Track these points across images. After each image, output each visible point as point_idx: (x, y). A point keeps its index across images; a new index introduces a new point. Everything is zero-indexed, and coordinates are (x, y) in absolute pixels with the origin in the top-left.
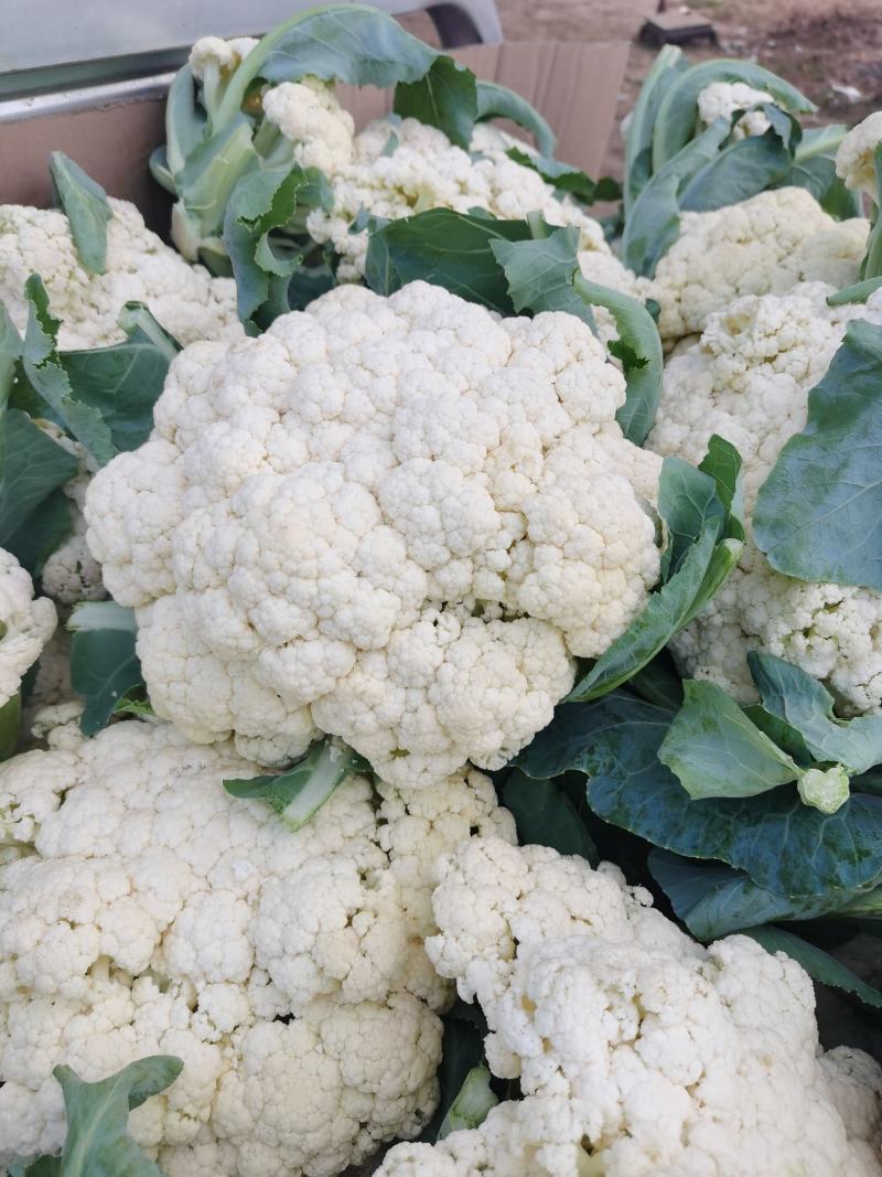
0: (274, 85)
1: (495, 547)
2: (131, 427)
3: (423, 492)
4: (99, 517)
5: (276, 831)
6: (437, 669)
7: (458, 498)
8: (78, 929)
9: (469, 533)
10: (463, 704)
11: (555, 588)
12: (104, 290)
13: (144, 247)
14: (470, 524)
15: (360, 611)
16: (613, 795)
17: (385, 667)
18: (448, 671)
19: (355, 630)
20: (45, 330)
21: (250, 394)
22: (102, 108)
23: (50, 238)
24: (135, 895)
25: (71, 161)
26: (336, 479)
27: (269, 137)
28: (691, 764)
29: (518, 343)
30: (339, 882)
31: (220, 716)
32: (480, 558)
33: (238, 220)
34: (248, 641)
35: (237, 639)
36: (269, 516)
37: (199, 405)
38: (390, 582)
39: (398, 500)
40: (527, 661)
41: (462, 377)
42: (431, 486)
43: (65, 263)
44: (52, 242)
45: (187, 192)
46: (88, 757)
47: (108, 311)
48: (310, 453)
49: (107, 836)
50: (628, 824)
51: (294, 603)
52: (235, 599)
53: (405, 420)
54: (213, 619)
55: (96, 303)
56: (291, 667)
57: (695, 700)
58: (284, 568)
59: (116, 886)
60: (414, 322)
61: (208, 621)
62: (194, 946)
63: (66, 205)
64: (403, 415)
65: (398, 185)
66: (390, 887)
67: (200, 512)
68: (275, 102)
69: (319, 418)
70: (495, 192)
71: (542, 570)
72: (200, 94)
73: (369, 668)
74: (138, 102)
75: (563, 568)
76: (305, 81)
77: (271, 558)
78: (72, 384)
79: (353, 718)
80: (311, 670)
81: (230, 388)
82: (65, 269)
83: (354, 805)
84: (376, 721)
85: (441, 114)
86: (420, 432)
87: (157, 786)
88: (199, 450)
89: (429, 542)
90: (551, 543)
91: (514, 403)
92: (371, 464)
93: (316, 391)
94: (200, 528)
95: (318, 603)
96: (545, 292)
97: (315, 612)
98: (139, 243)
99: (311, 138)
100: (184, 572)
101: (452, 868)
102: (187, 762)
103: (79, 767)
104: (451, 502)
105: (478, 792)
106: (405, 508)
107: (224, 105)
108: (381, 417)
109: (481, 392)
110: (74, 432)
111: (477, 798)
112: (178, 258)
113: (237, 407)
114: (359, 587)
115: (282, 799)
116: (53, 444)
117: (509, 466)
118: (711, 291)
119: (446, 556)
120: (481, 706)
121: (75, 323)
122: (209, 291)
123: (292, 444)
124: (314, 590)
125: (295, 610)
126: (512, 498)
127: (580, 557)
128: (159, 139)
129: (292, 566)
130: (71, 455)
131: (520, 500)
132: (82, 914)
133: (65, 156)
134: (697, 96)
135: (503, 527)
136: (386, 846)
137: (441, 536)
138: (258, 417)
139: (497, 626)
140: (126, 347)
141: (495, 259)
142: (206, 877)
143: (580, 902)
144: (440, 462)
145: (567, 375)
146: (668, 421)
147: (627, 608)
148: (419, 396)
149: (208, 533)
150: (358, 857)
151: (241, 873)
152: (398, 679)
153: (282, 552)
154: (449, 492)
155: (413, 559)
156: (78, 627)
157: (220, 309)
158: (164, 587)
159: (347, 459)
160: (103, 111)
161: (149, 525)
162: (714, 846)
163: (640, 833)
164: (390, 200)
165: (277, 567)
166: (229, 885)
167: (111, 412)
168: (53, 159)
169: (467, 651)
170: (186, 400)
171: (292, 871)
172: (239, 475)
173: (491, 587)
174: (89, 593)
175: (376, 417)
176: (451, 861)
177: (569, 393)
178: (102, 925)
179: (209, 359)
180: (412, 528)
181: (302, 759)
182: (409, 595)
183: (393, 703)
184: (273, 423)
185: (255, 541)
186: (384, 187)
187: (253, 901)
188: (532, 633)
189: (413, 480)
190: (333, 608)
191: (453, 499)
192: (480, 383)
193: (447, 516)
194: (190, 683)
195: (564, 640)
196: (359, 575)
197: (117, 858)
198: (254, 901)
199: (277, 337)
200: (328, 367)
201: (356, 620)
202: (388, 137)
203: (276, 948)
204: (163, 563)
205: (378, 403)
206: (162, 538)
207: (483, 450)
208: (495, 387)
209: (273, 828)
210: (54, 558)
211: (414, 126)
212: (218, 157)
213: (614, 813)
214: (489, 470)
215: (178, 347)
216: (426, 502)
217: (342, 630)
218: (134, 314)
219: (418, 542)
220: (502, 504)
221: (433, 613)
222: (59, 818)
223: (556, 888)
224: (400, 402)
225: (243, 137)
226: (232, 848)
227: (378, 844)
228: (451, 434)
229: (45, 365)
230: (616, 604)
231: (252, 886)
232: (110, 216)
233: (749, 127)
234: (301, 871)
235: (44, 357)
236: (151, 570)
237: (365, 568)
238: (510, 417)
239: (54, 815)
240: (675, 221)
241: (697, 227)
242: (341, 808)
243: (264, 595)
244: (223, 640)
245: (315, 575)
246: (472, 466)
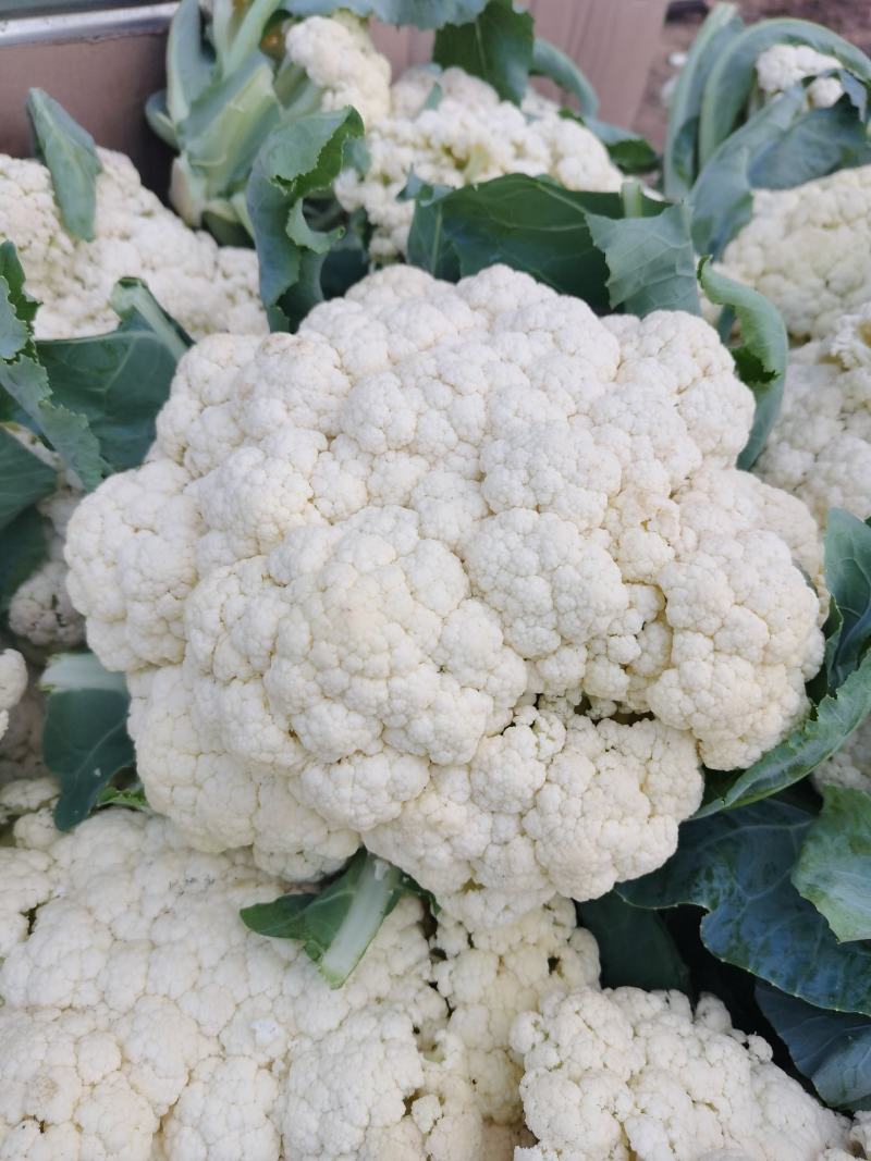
0: (300, 19)
1: (621, 631)
2: (120, 434)
3: (530, 559)
4: (84, 560)
5: (308, 976)
6: (538, 791)
7: (576, 568)
8: (50, 1131)
9: (590, 615)
10: (575, 844)
11: (704, 693)
12: (91, 259)
13: (138, 208)
14: (593, 604)
15: (443, 720)
16: (730, 926)
17: (467, 787)
18: (553, 796)
19: (436, 746)
20: (19, 315)
21: (288, 410)
22: (91, 39)
23: (26, 194)
24: (127, 1068)
25: (53, 101)
26: (408, 537)
27: (294, 82)
28: (841, 899)
29: (629, 350)
30: (393, 1053)
31: (240, 832)
32: (599, 646)
33: (273, 180)
34: (289, 756)
35: (273, 753)
36: (324, 591)
37: (217, 419)
38: (481, 678)
39: (493, 568)
40: (652, 779)
41: (569, 398)
42: (541, 551)
43: (45, 225)
44: (29, 200)
45: (191, 145)
46: (64, 860)
47: (95, 286)
48: (369, 493)
49: (89, 980)
50: (747, 963)
51: (355, 709)
52: (274, 701)
53: (500, 456)
54: (241, 725)
55: (81, 275)
56: (346, 792)
57: (837, 811)
58: (343, 666)
59: (102, 1059)
60: (494, 322)
61: (234, 726)
62: (204, 1140)
63: (47, 154)
64: (498, 449)
65: (447, 145)
66: (457, 1056)
67: (224, 571)
68: (303, 40)
69: (383, 448)
70: (557, 158)
71: (687, 666)
72: (207, 29)
73: (446, 788)
74: (134, 36)
75: (714, 664)
76: (336, 16)
77: (327, 652)
78: (52, 383)
79: (422, 853)
80: (373, 795)
81: (262, 402)
82: (44, 233)
83: (403, 932)
84: (452, 855)
85: (490, 64)
86: (523, 474)
87: (153, 909)
88: (220, 484)
89: (535, 625)
90: (698, 630)
91: (638, 434)
92: (455, 514)
93: (380, 412)
94: (223, 597)
95: (387, 710)
96: (651, 282)
97: (381, 720)
98: (133, 204)
99: (344, 85)
100: (201, 657)
101: (539, 1037)
102: (191, 874)
103: (54, 873)
104: (568, 574)
105: (557, 914)
106: (504, 578)
107: (239, 45)
108: (465, 449)
109: (593, 417)
110: (51, 441)
111: (556, 923)
112: (179, 223)
113: (272, 427)
114: (441, 686)
115: (318, 941)
116: (25, 452)
117: (639, 522)
118: (797, 282)
119: (555, 642)
120: (598, 845)
121: (55, 299)
122: (216, 264)
123: (348, 484)
124: (384, 695)
125: (356, 719)
126: (645, 566)
127: (737, 651)
128: (156, 81)
129: (355, 662)
130: (47, 467)
131: (656, 569)
132: (57, 1110)
133: (45, 95)
134: (755, 61)
135: (631, 605)
136: (444, 988)
137: (551, 619)
138: (302, 445)
139: (610, 728)
140: (121, 335)
141: (591, 240)
142: (218, 1036)
143: (704, 1080)
144: (550, 516)
145: (695, 395)
146: (785, 446)
147: (787, 713)
148: (517, 422)
149: (237, 605)
150: (412, 1010)
151: (264, 1036)
152: (484, 803)
153: (343, 643)
154: (565, 560)
155: (510, 646)
156: (53, 686)
157: (228, 285)
158: (166, 656)
159: (422, 505)
160: (92, 44)
161: (151, 580)
162: (857, 995)
163: (762, 974)
164: (435, 162)
165: (336, 663)
166: (248, 1050)
167: (98, 416)
168: (31, 97)
169: (578, 769)
170: (201, 411)
171: (330, 1032)
172: (277, 524)
173: (611, 684)
174: (67, 633)
175: (458, 448)
176: (536, 1024)
177: (697, 419)
178: (83, 1124)
179: (231, 358)
180: (513, 605)
181: (340, 874)
182: (505, 694)
183: (475, 833)
184: (320, 452)
185: (305, 626)
186: (429, 146)
187: (280, 1073)
188: (659, 741)
189: (514, 540)
190: (407, 716)
191: (569, 568)
192: (592, 405)
193: (561, 591)
194: (200, 788)
195: (698, 749)
196: (441, 670)
197: (102, 1010)
198: (280, 1069)
199: (322, 333)
200: (393, 378)
201: (437, 732)
202: (430, 88)
203: (312, 1143)
204: (168, 626)
205: (463, 431)
206: (168, 597)
207: (604, 499)
208: (614, 413)
209: (304, 970)
210: (24, 590)
211: (458, 77)
212: (231, 104)
213: (731, 950)
214: (611, 525)
215: (188, 342)
216: (535, 572)
217: (416, 744)
218: (129, 292)
219: (520, 625)
220: (632, 574)
221: (529, 714)
222: (26, 952)
223: (671, 1062)
224: (490, 429)
225: (262, 83)
226: (250, 996)
227: (434, 985)
228: (564, 477)
229: (17, 359)
230: (774, 709)
231: (276, 1051)
232: (100, 170)
233: (814, 97)
234: (341, 1035)
235: (17, 350)
236: (152, 635)
237: (450, 662)
238: (633, 452)
239: (21, 948)
240: (747, 200)
241: (773, 209)
242: (388, 938)
243: (315, 699)
244: (254, 755)
245: (386, 672)
246: (590, 520)
